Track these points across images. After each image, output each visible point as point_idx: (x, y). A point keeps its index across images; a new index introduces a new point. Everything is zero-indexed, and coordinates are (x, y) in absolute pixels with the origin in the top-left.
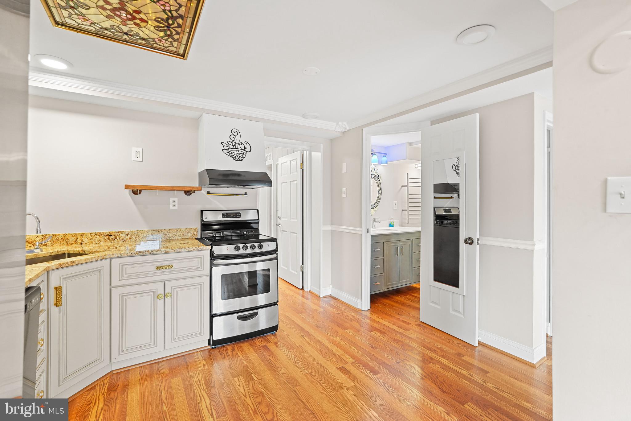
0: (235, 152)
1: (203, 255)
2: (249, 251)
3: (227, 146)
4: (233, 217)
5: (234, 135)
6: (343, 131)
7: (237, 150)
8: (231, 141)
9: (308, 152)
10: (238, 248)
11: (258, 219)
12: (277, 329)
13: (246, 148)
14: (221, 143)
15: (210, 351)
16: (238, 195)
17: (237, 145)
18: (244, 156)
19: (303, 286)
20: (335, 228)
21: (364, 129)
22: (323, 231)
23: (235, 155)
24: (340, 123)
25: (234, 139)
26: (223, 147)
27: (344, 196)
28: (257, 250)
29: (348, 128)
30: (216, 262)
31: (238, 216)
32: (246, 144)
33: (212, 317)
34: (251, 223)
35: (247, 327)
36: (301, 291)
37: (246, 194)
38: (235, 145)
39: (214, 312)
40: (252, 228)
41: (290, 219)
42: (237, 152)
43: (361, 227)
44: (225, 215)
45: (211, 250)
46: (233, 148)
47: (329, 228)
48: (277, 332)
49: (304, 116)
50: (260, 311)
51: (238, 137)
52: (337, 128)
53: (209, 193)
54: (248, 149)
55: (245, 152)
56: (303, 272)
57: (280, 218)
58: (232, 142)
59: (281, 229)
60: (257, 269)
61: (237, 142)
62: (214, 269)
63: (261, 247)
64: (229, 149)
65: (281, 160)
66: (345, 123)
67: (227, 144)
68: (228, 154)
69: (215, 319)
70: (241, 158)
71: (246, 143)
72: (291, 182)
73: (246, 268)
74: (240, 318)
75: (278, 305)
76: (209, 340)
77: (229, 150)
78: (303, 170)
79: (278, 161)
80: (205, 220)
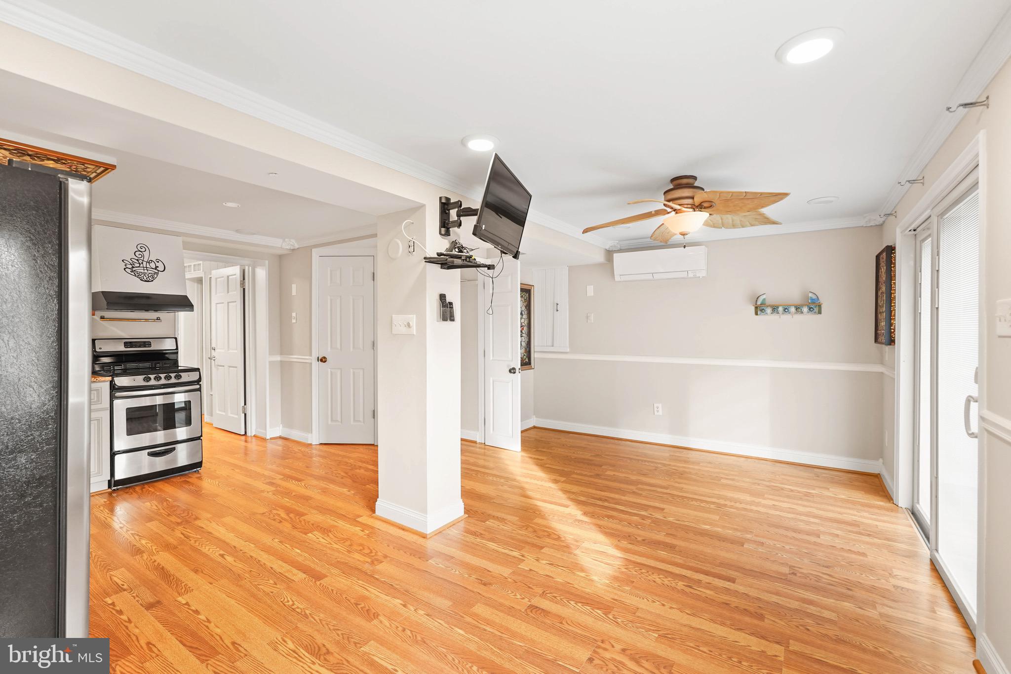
0: (142, 271)
1: (101, 388)
2: (163, 381)
3: (131, 264)
4: (140, 347)
5: (141, 252)
6: (292, 248)
7: (145, 268)
8: (137, 258)
9: (250, 268)
10: (148, 379)
11: (177, 349)
12: (201, 466)
13: (158, 267)
14: (123, 261)
15: (110, 494)
16: (147, 320)
17: (145, 263)
18: (156, 276)
19: (246, 432)
20: (286, 358)
21: (313, 250)
22: (270, 362)
23: (143, 275)
24: (286, 240)
25: (140, 256)
26: (125, 265)
27: (294, 321)
28: (173, 381)
29: (297, 246)
30: (118, 394)
31: (147, 346)
32: (158, 262)
33: (113, 455)
34: (167, 353)
35: (160, 464)
36: (243, 438)
37: (158, 319)
38: (142, 263)
39: (116, 449)
40: (168, 359)
41: (228, 350)
42: (146, 271)
43: (311, 355)
44: (127, 345)
45: (111, 382)
46: (139, 267)
47: (278, 358)
48: (202, 470)
49: (237, 231)
50: (179, 447)
51: (146, 254)
52: (284, 244)
53: (104, 318)
54: (161, 268)
55: (157, 271)
56: (245, 415)
57: (214, 350)
58: (137, 260)
59: (216, 364)
60: (175, 401)
61: (146, 259)
62: (116, 402)
63: (178, 377)
64: (133, 267)
65: (215, 273)
66: (293, 241)
67: (131, 262)
68: (133, 273)
69: (117, 457)
70: (150, 278)
71: (157, 260)
72: (228, 303)
73: (159, 401)
74: (150, 454)
75: (201, 440)
76: (109, 482)
77: (134, 269)
78: (244, 289)
79: (211, 274)
80: (98, 350)
